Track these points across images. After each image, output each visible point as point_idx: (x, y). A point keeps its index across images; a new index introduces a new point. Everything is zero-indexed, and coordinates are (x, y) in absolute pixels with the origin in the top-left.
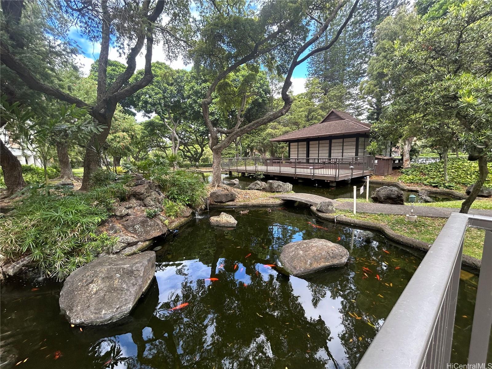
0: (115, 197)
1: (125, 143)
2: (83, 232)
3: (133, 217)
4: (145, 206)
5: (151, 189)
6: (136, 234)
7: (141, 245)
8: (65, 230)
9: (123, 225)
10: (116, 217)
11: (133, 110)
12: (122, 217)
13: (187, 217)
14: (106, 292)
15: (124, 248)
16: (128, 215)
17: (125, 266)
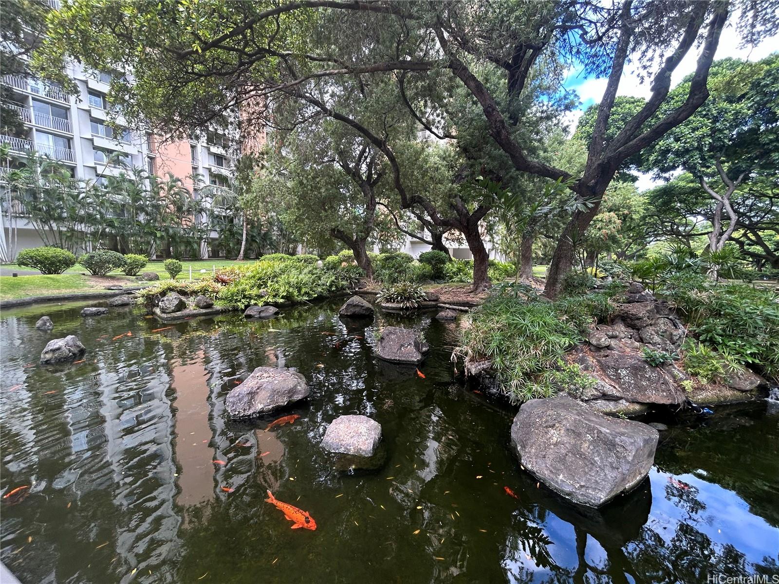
0: (591, 315)
1: (610, 229)
2: (546, 353)
3: (618, 355)
4: (641, 340)
5: (658, 312)
6: (619, 383)
7: (623, 405)
8: (528, 343)
9: (598, 361)
10: (589, 346)
11: (634, 172)
12: (598, 348)
13: (742, 391)
14: (568, 452)
15: (596, 398)
16: (608, 347)
17: (603, 430)
